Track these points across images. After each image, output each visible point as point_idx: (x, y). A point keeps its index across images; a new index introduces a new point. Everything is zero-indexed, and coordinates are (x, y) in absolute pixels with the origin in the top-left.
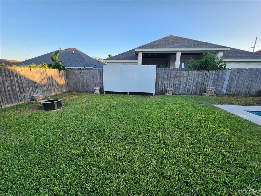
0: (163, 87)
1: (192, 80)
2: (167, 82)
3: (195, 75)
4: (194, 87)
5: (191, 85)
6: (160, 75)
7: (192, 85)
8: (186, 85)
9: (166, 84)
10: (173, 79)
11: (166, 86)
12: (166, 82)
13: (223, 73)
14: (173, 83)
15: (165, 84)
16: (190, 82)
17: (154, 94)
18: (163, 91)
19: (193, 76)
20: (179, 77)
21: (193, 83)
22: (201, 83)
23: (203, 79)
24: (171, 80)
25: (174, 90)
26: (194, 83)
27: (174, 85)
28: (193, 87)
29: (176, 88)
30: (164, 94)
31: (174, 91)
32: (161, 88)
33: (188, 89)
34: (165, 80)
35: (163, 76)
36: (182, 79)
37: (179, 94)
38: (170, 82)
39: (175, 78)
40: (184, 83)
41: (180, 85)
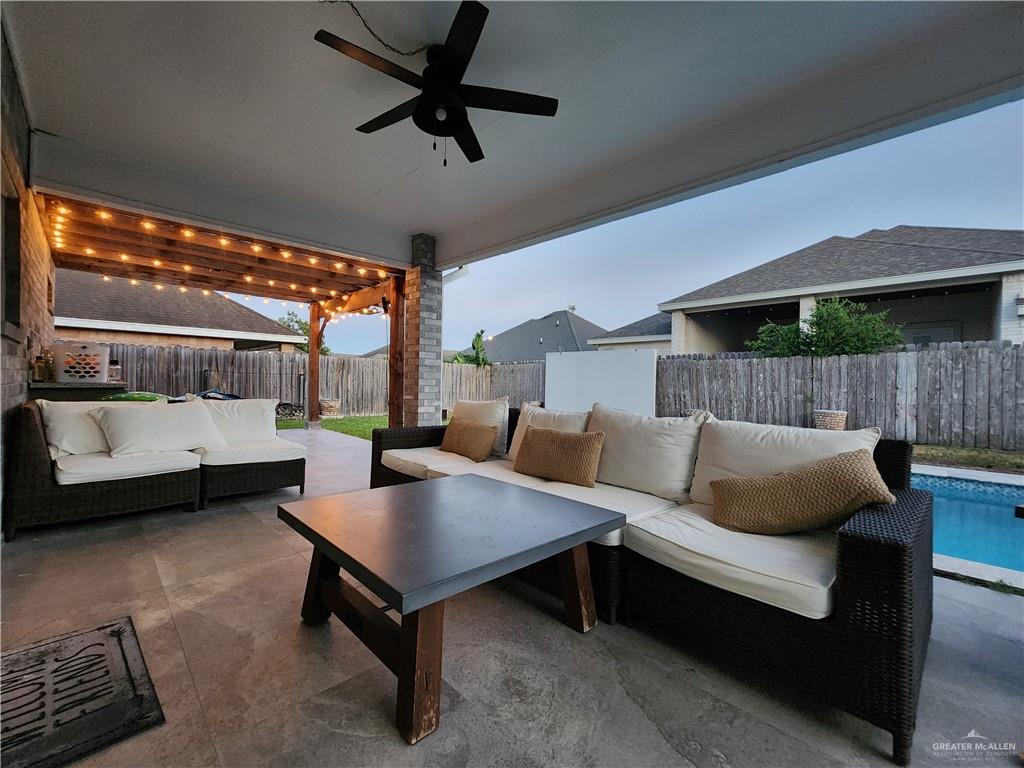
0: (681, 406)
1: (768, 388)
2: (691, 392)
3: (773, 371)
4: (778, 410)
5: (766, 401)
6: (670, 372)
7: (769, 402)
8: (751, 401)
9: (688, 398)
10: (706, 384)
11: (690, 403)
12: (687, 392)
13: (882, 362)
14: (707, 395)
15: (684, 397)
16: (761, 393)
19: (768, 375)
20: (722, 376)
21: (773, 396)
22: (800, 397)
23: (805, 384)
24: (700, 385)
26: (777, 397)
27: (713, 403)
28: (774, 409)
29: (720, 412)
33: (757, 414)
34: (683, 386)
36: (732, 382)
38: (697, 391)
39: (711, 382)
40: (742, 396)
41: (731, 401)
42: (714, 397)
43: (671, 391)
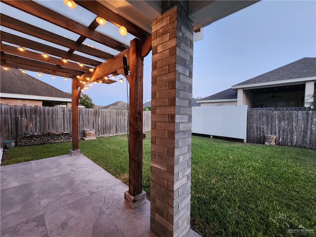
0: (260, 133)
2: (267, 126)
6: (255, 116)
8: (306, 133)
9: (265, 129)
10: (277, 123)
11: (266, 131)
12: (265, 126)
14: (277, 128)
15: (263, 128)
17: (245, 141)
18: (262, 139)
20: (288, 119)
24: (274, 123)
25: (281, 138)
27: (281, 132)
29: (285, 137)
30: (264, 143)
31: (281, 140)
32: (257, 134)
33: (310, 139)
34: (263, 123)
35: (260, 118)
36: (294, 122)
37: (292, 146)
38: (271, 126)
39: (280, 122)
40: (300, 130)
41: (293, 132)
42: (282, 129)
43: (255, 125)
